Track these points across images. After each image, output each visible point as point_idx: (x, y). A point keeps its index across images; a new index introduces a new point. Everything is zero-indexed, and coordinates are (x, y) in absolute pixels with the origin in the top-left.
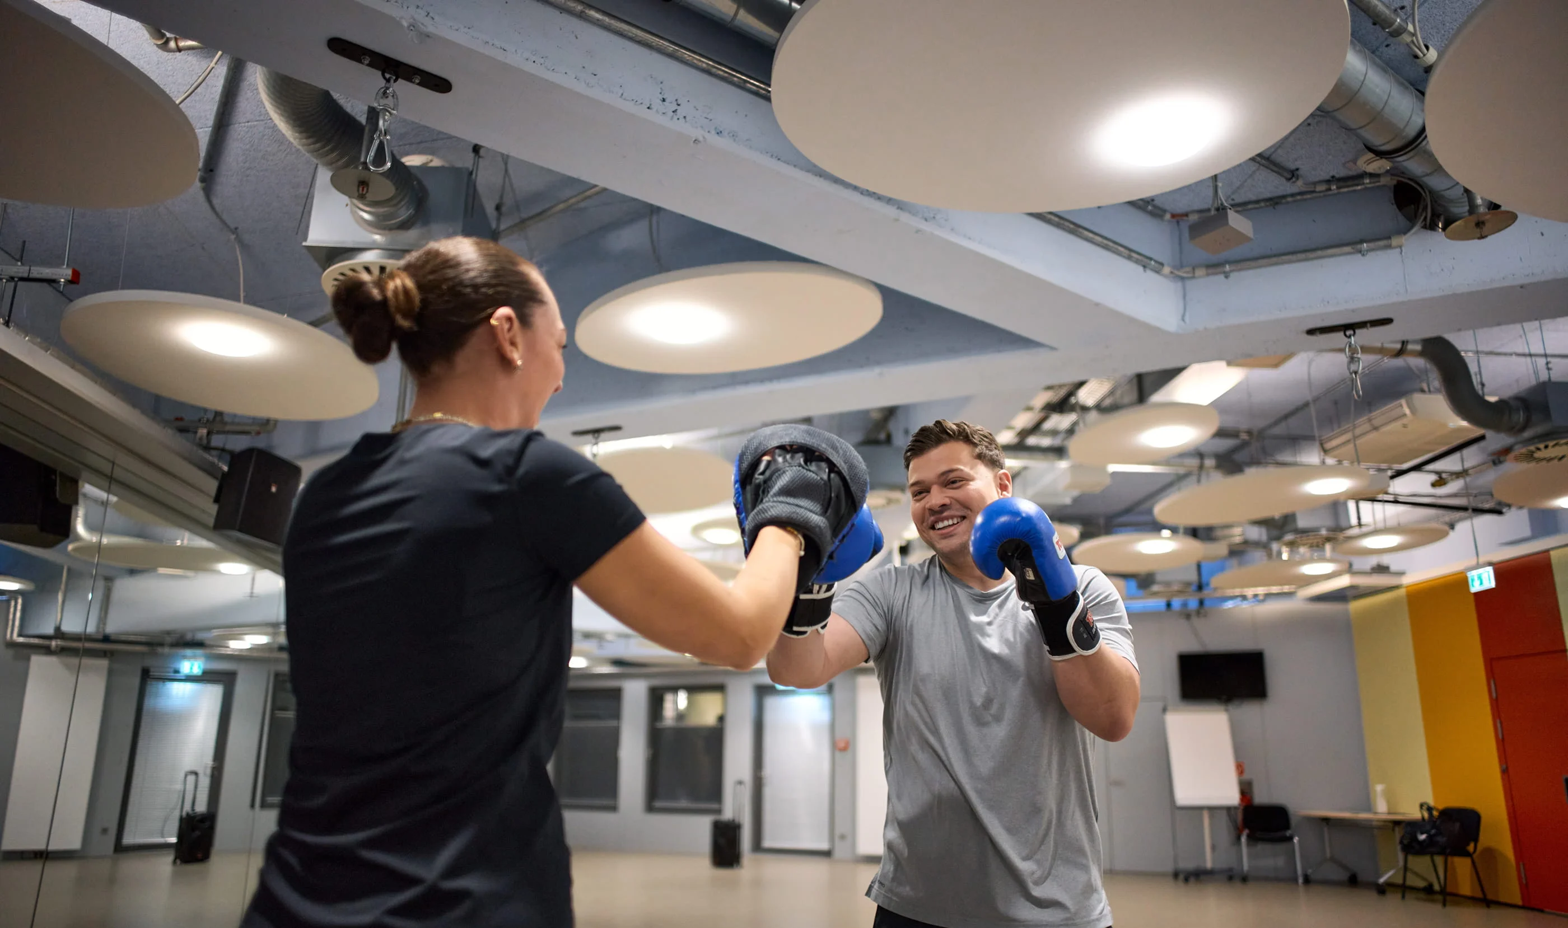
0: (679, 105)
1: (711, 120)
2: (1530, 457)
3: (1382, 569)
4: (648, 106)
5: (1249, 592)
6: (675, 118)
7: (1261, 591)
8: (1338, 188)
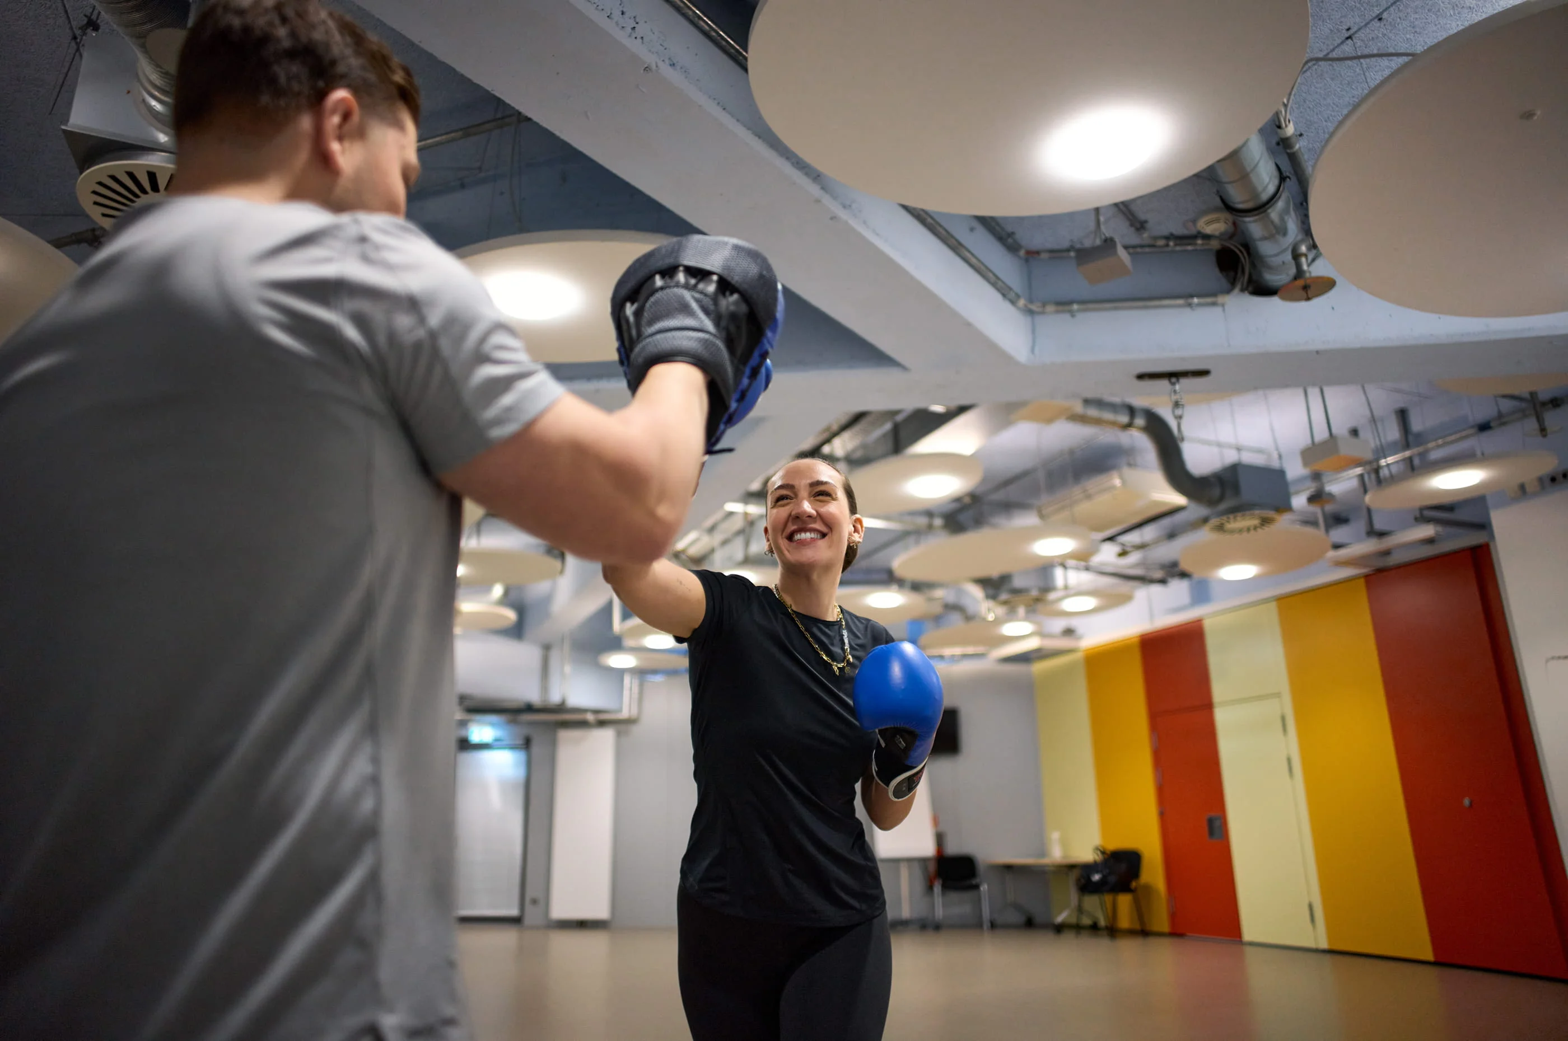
0: (637, 23)
1: (665, 49)
2: (1220, 528)
3: (1069, 632)
4: (608, 15)
5: (948, 652)
6: (634, 36)
7: (957, 651)
8: (1176, 245)
